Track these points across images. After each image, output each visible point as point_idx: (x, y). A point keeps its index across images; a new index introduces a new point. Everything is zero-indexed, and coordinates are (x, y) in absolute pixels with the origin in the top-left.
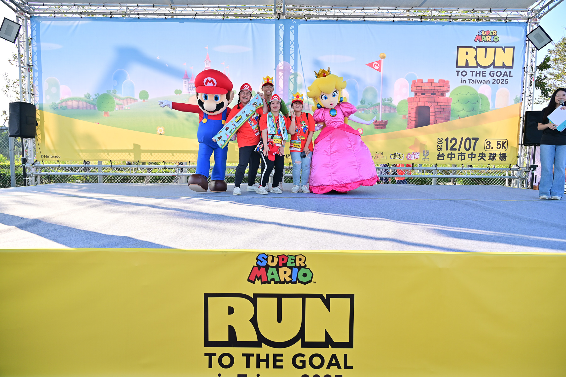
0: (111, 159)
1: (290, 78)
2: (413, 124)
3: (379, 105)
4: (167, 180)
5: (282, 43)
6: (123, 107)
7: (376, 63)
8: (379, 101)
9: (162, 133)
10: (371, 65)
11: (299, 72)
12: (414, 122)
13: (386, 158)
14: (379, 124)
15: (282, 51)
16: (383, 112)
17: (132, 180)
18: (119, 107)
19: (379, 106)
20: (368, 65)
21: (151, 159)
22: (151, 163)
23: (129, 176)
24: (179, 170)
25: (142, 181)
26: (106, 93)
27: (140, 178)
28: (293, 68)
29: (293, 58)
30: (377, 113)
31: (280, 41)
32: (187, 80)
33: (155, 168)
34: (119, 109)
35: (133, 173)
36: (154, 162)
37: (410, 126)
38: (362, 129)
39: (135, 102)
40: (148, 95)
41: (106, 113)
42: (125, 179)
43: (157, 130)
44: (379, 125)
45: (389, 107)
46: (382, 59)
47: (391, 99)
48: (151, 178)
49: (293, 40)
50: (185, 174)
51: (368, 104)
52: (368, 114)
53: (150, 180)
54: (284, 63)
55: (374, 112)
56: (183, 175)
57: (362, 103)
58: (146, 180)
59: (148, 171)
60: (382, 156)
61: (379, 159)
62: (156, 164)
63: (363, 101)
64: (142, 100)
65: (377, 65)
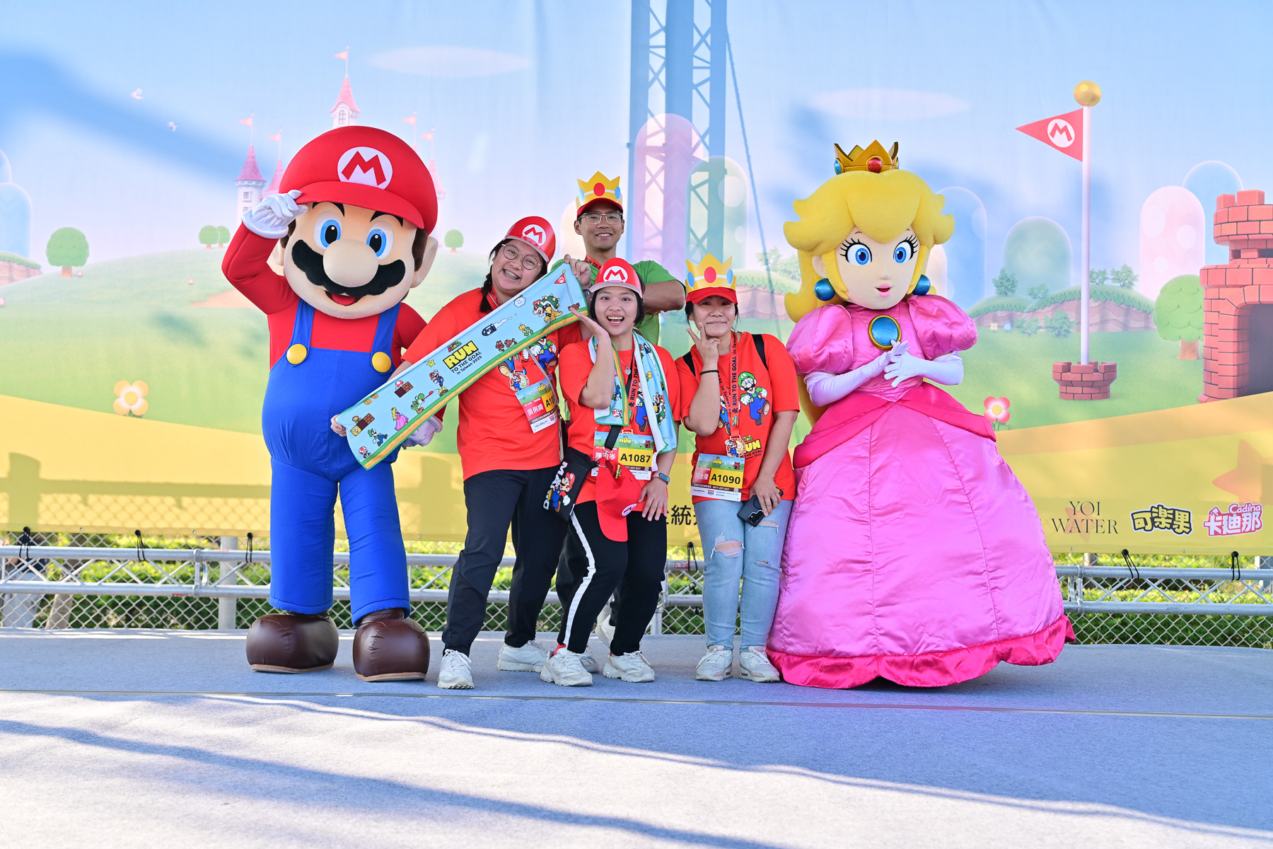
1: (694, 184)
2: (1230, 382)
3: (1076, 296)
4: (148, 612)
5: (660, 39)
8: (1078, 280)
9: (134, 412)
10: (1038, 130)
11: (733, 159)
12: (1231, 371)
13: (1113, 527)
14: (1077, 377)
15: (660, 71)
16: (1094, 329)
19: (1075, 302)
20: (1028, 130)
21: (83, 523)
22: (80, 539)
24: (202, 570)
28: (707, 140)
29: (708, 100)
30: (1067, 331)
31: (651, 32)
32: (255, 186)
33: (97, 561)
36: (95, 531)
37: (1214, 391)
38: (1006, 402)
39: (29, 276)
40: (86, 247)
43: (117, 397)
44: (1082, 384)
45: (1122, 306)
46: (1083, 105)
47: (1130, 271)
48: (78, 603)
49: (708, 25)
50: (227, 589)
51: (1030, 294)
52: (1030, 335)
53: (73, 611)
54: (668, 120)
55: (1057, 326)
56: (220, 591)
57: (1003, 289)
58: (54, 611)
59: (67, 572)
60: (1098, 517)
61: (1083, 528)
62: (102, 540)
63: (1007, 281)
64: (60, 268)
65: (1065, 129)
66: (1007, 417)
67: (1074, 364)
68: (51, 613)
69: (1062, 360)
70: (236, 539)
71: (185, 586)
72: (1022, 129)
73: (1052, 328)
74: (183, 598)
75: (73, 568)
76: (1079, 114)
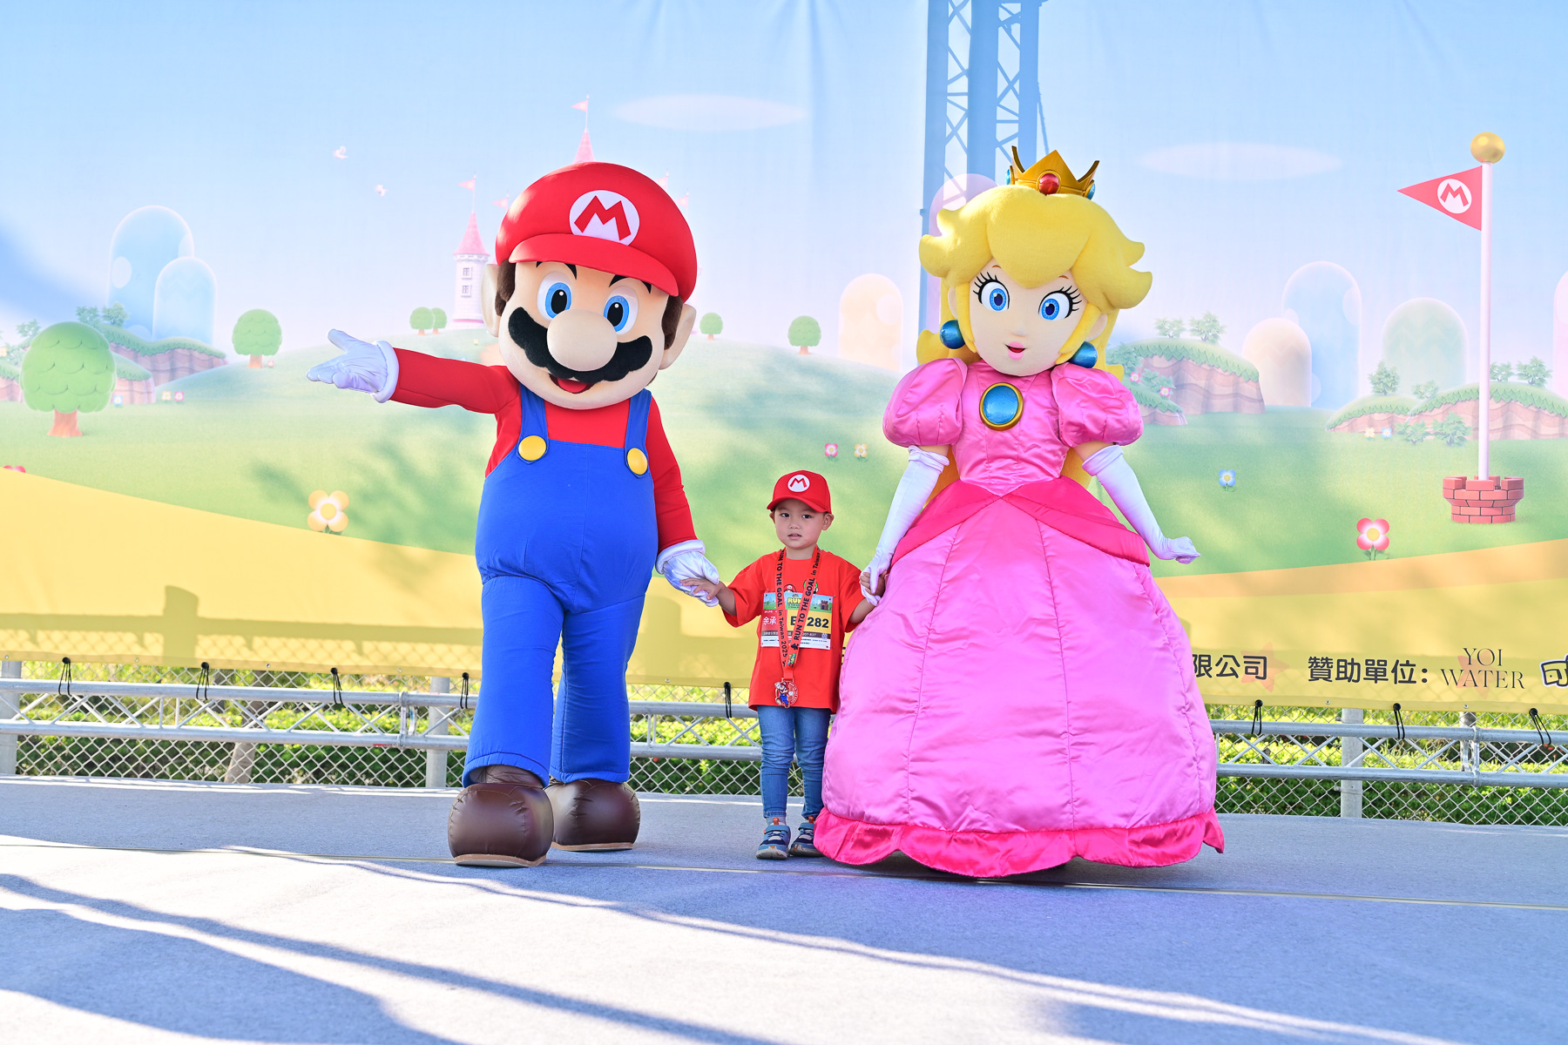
0: (69, 654)
3: (1473, 395)
4: (343, 767)
5: (962, 85)
6: (149, 393)
7: (1455, 184)
8: (1476, 376)
9: (331, 528)
10: (1426, 193)
13: (1518, 679)
14: (1474, 495)
15: (960, 125)
16: (1495, 436)
17: (164, 761)
18: (131, 391)
19: (1471, 404)
20: (1411, 191)
21: (270, 659)
22: (266, 678)
23: (149, 743)
24: (408, 716)
25: (209, 771)
26: (75, 319)
27: (204, 753)
30: (1462, 439)
31: (950, 77)
32: (477, 261)
33: (286, 705)
34: (132, 401)
35: (171, 728)
36: (284, 669)
38: (1385, 525)
39: (213, 367)
40: (279, 332)
41: (66, 421)
42: (131, 760)
43: (311, 510)
44: (1480, 503)
45: (1531, 408)
46: (1482, 161)
47: (1541, 366)
48: (262, 755)
49: (1018, 70)
50: (438, 739)
51: (1416, 393)
52: (1414, 443)
53: (256, 764)
54: (970, 183)
55: (1449, 432)
56: (429, 742)
57: (1381, 386)
58: (234, 763)
59: (252, 716)
60: (1499, 668)
61: (1480, 683)
62: (291, 680)
63: (1386, 376)
64: (249, 356)
65: (1460, 191)
66: (1386, 544)
67: (1470, 479)
68: (230, 767)
69: (1456, 474)
70: (448, 680)
71: (387, 734)
72: (1405, 191)
73: (1443, 434)
74: (385, 750)
75: (257, 712)
76: (1478, 172)
